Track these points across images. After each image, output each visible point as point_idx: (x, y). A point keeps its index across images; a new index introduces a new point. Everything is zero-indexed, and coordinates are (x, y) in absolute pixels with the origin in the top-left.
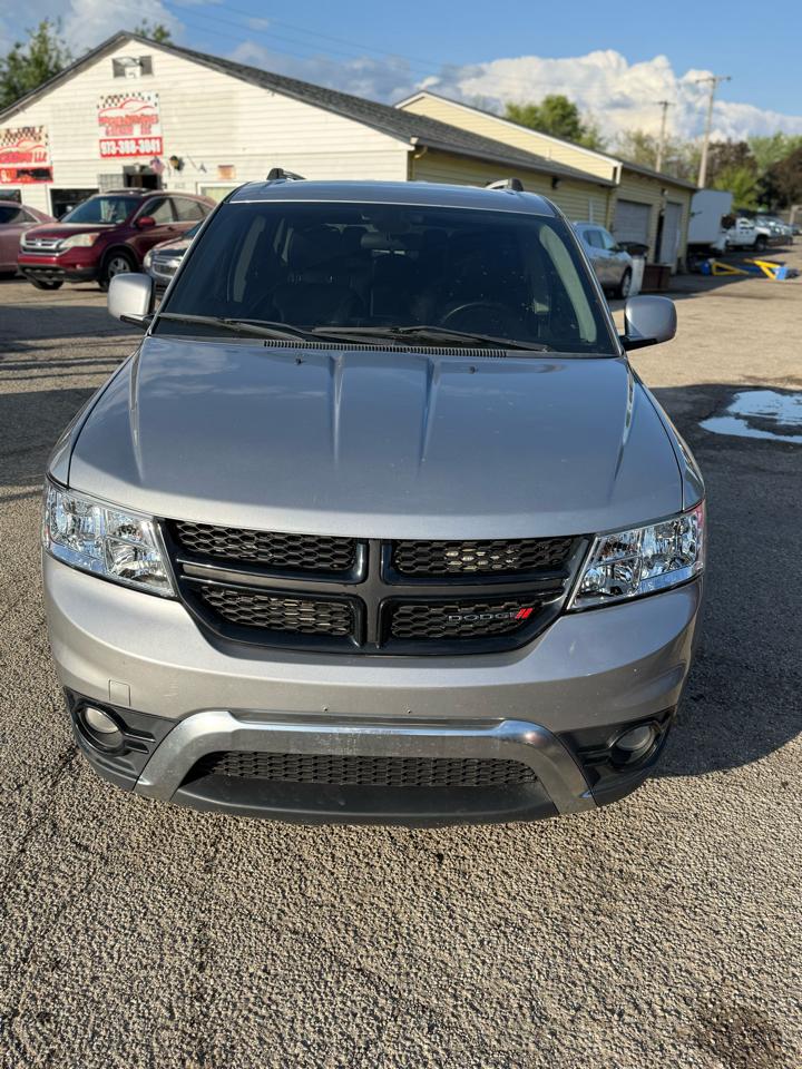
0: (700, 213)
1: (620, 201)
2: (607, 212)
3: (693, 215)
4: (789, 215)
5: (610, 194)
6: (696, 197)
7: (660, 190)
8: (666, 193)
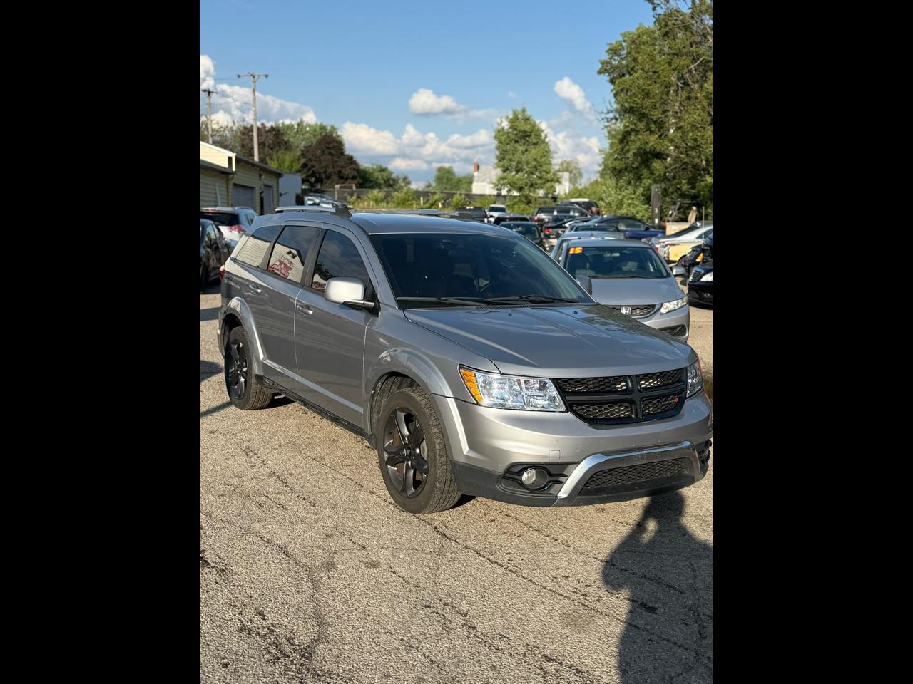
0: (286, 193)
1: (235, 185)
2: (228, 196)
3: (281, 195)
4: (333, 192)
5: (228, 180)
6: (281, 180)
7: (258, 176)
8: (263, 177)
